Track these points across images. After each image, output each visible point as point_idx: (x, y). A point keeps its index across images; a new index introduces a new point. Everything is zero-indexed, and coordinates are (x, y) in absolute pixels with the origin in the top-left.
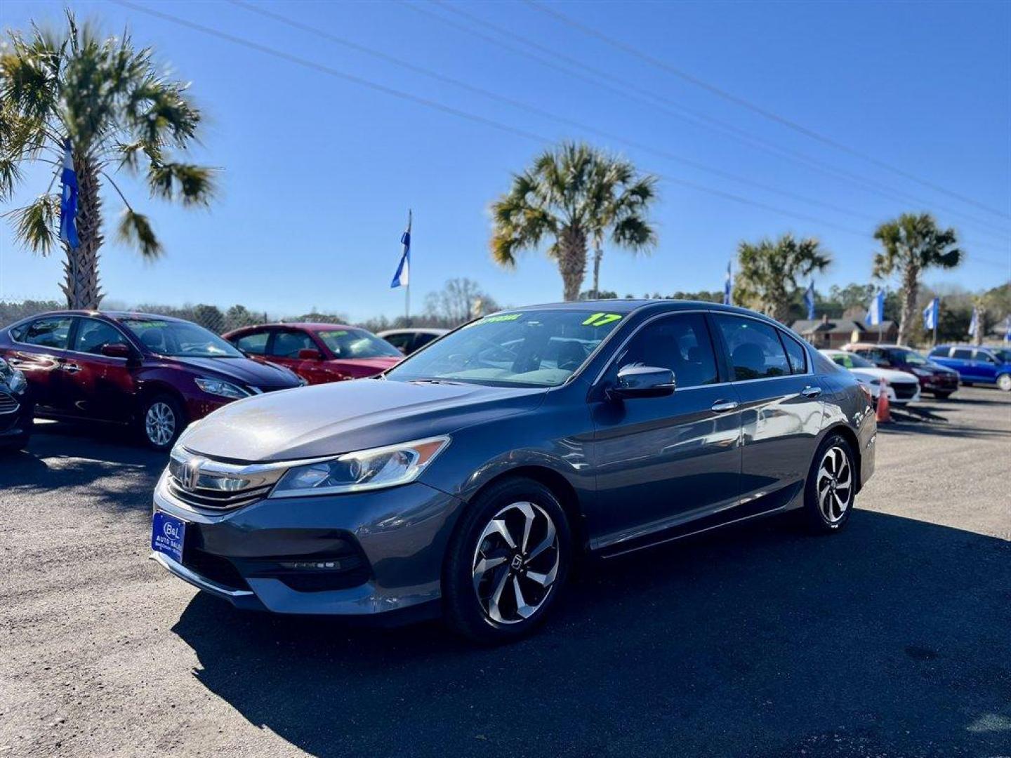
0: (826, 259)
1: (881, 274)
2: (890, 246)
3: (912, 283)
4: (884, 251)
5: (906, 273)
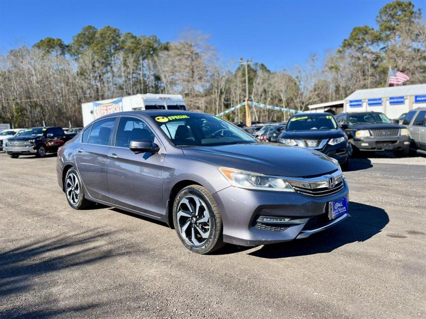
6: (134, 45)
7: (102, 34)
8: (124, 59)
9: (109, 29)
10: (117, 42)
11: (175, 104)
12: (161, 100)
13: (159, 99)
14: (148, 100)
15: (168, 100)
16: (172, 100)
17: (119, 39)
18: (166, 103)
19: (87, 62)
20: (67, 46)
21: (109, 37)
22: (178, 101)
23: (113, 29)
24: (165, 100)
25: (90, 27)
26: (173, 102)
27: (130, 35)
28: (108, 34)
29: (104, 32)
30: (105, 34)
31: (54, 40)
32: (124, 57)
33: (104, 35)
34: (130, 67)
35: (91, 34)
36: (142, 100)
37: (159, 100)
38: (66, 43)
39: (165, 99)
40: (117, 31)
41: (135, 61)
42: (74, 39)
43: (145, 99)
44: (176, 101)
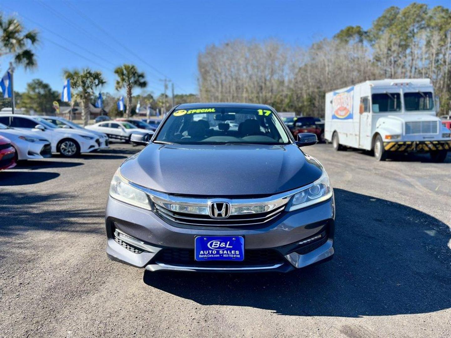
0: (104, 81)
1: (119, 89)
2: (122, 77)
3: (130, 93)
4: (119, 79)
5: (128, 89)
6: (443, 20)
7: (405, 13)
8: (428, 39)
9: (415, 6)
10: (423, 19)
11: (417, 91)
12: (396, 87)
13: (393, 85)
14: (377, 88)
15: (407, 86)
16: (413, 86)
17: (425, 16)
18: (403, 90)
19: (383, 47)
20: (366, 33)
21: (413, 15)
22: (421, 87)
23: (420, 6)
24: (402, 86)
25: (393, 8)
26: (414, 88)
27: (440, 9)
28: (412, 12)
29: (407, 11)
30: (409, 12)
31: (353, 28)
32: (427, 36)
33: (407, 14)
34: (434, 47)
35: (393, 15)
36: (370, 87)
37: (394, 87)
38: (365, 29)
39: (402, 84)
40: (425, 7)
41: (441, 40)
42: (373, 23)
43: (374, 87)
44: (419, 87)
